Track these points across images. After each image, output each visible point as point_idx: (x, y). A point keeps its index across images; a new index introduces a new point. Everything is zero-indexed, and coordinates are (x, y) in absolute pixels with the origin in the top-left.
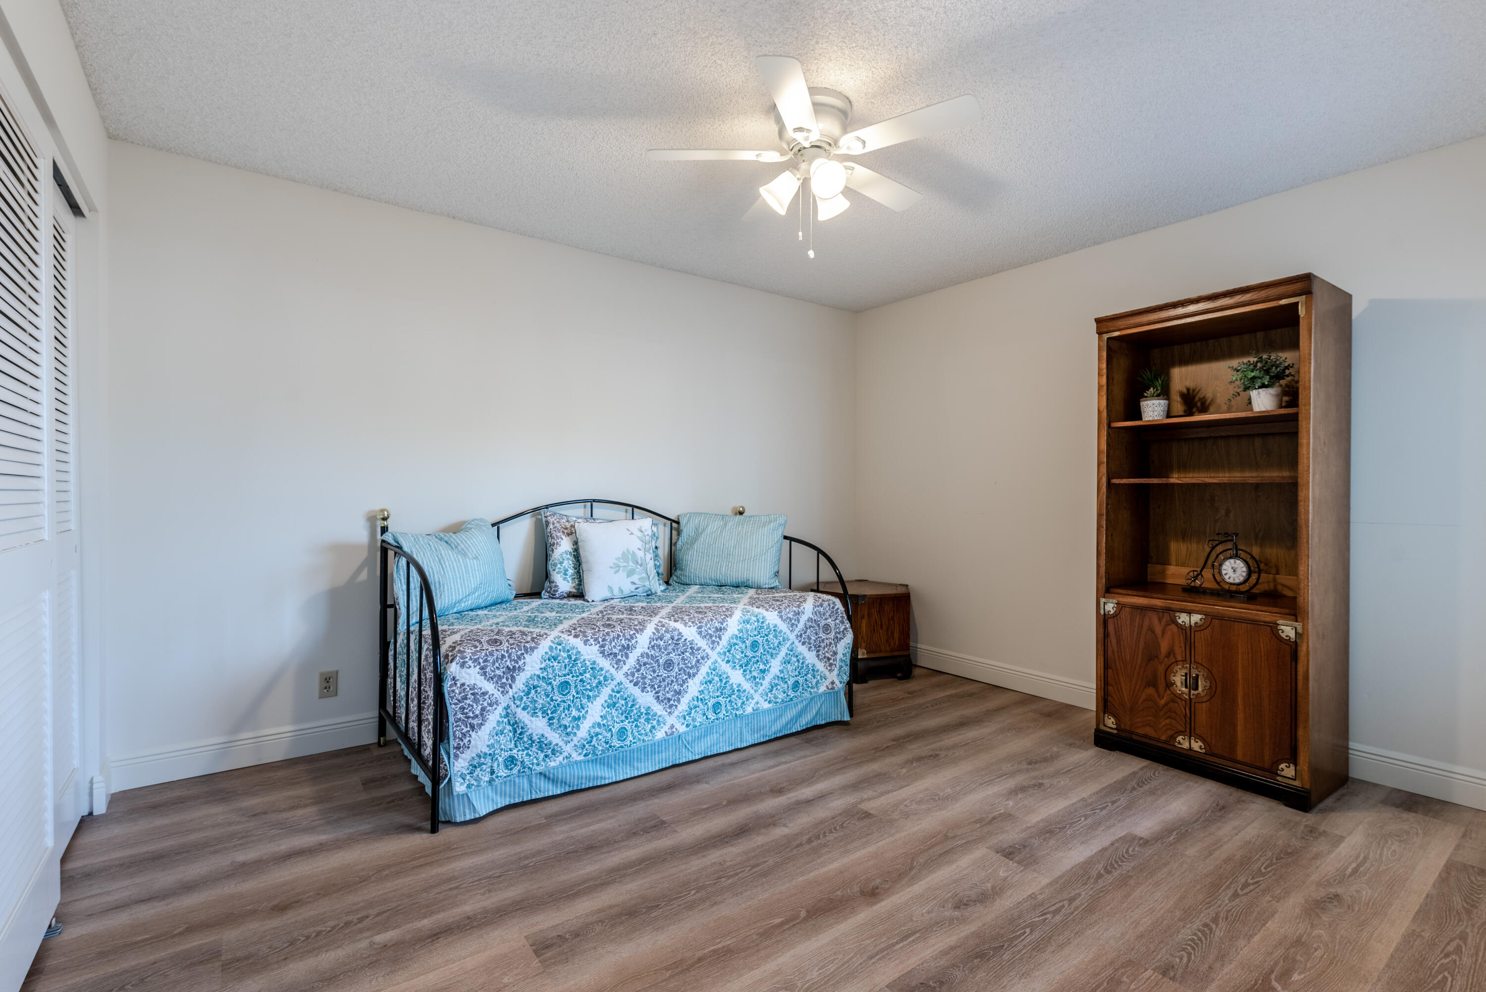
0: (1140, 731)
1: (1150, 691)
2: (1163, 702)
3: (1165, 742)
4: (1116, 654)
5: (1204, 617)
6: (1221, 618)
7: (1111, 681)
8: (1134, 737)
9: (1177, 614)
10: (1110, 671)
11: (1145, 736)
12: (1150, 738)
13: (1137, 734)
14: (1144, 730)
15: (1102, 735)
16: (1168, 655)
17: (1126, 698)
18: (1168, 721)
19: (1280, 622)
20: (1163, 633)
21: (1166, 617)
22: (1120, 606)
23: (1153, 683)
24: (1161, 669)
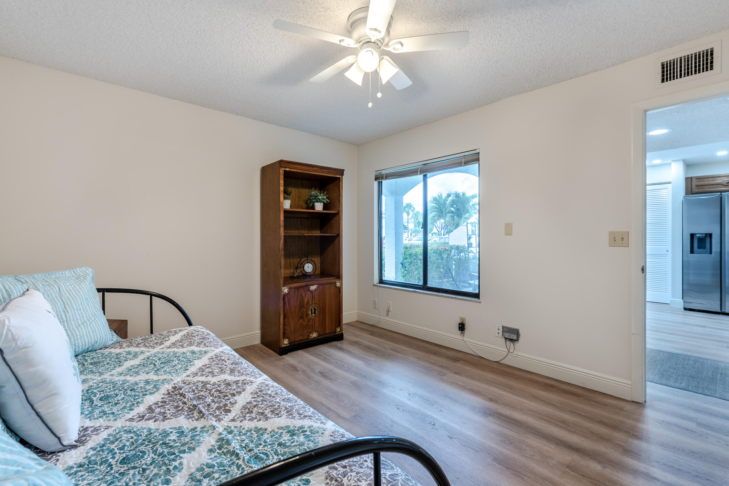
0: (297, 340)
1: (301, 321)
2: (305, 323)
3: (306, 339)
4: (288, 310)
5: (317, 285)
6: (322, 284)
7: (286, 323)
8: (295, 343)
9: (310, 287)
10: (286, 319)
11: (299, 341)
12: (301, 340)
13: (297, 341)
14: (299, 338)
15: (284, 349)
16: (307, 304)
17: (292, 328)
18: (307, 330)
19: (337, 282)
20: (305, 296)
21: (306, 289)
22: (290, 289)
23: (302, 318)
24: (305, 310)
